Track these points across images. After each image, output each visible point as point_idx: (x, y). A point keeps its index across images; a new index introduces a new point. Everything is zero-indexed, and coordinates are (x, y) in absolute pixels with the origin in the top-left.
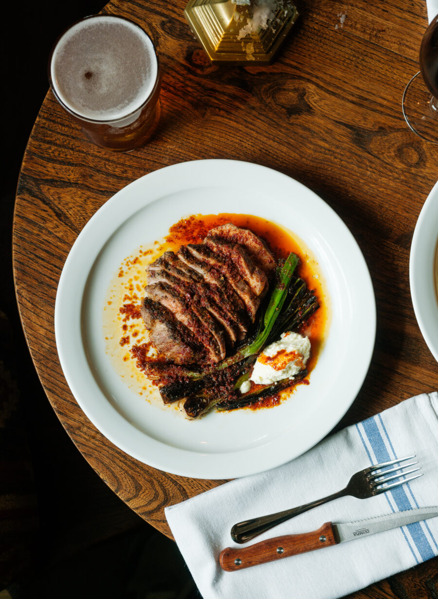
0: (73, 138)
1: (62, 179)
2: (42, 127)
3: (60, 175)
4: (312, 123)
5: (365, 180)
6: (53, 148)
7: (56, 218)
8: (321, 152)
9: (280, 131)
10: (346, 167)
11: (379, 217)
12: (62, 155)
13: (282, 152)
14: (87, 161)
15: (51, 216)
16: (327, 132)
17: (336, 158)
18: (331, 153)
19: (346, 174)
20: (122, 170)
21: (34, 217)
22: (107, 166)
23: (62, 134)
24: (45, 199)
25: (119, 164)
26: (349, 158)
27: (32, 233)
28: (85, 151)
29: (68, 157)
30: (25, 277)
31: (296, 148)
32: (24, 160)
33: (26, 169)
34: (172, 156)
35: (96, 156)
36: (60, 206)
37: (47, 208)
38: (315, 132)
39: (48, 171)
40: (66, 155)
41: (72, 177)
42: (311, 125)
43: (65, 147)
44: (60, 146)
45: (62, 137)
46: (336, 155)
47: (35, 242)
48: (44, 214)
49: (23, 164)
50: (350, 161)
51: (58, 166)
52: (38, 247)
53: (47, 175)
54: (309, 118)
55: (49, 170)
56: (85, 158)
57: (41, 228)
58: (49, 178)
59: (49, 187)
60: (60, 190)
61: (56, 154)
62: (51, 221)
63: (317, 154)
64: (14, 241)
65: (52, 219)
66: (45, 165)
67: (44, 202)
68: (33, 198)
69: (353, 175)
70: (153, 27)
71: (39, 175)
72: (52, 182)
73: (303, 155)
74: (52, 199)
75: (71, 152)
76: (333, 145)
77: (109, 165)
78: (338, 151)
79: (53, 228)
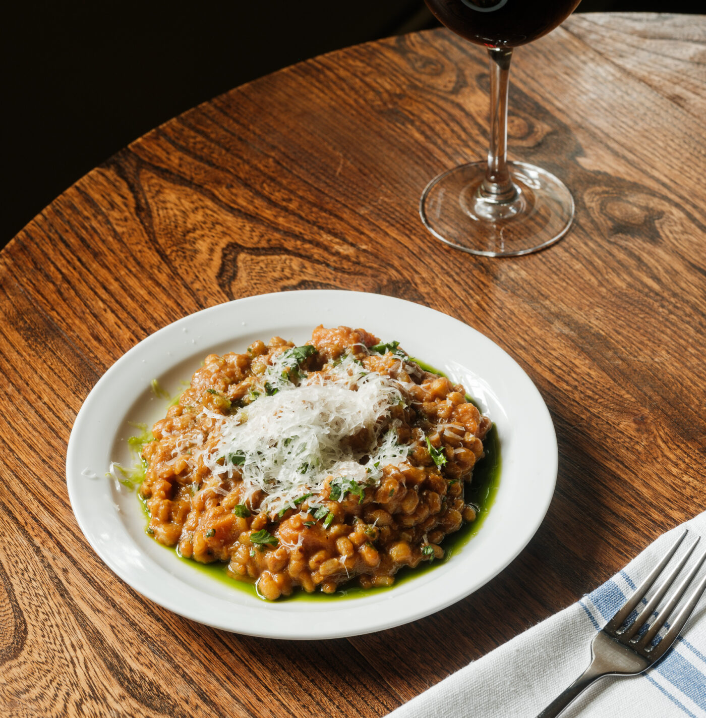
0: (240, 139)
1: (182, 175)
2: (204, 114)
3: (183, 170)
4: (650, 253)
5: (698, 350)
6: (199, 138)
7: (132, 210)
8: (639, 291)
9: (586, 244)
10: (673, 324)
11: (693, 406)
12: (205, 150)
13: (571, 268)
14: (238, 169)
15: (126, 205)
16: (667, 272)
17: (663, 307)
18: (659, 298)
19: (668, 331)
20: (286, 197)
21: (101, 198)
22: (265, 185)
23: (227, 131)
24: (136, 185)
25: (285, 188)
26: (686, 315)
27: (79, 213)
28: (245, 157)
29: (215, 155)
30: (20, 255)
31: (599, 272)
32: (145, 136)
33: (138, 146)
34: (380, 210)
35: (257, 169)
36: (150, 201)
37: (130, 196)
38: (646, 265)
39: (169, 159)
40: (213, 153)
41: (199, 178)
42: (645, 255)
43: (218, 143)
44: (212, 140)
45: (224, 133)
46: (666, 304)
47: (75, 223)
48: (118, 200)
49: (139, 140)
50: (688, 319)
51: (189, 159)
52: (72, 230)
53: (162, 162)
54: (648, 246)
55: (172, 158)
56: (238, 164)
57: (98, 212)
58: (164, 166)
59: (154, 175)
60: (165, 184)
61: (199, 146)
62: (121, 211)
63: (633, 291)
64: (44, 212)
65: (124, 208)
66: (169, 151)
67: (131, 188)
68: (118, 179)
69: (681, 337)
70: (464, 75)
71: (150, 158)
72: (165, 173)
73: (605, 283)
74: (146, 188)
75: (224, 152)
76: (669, 290)
77: (269, 185)
78: (673, 300)
79: (116, 219)
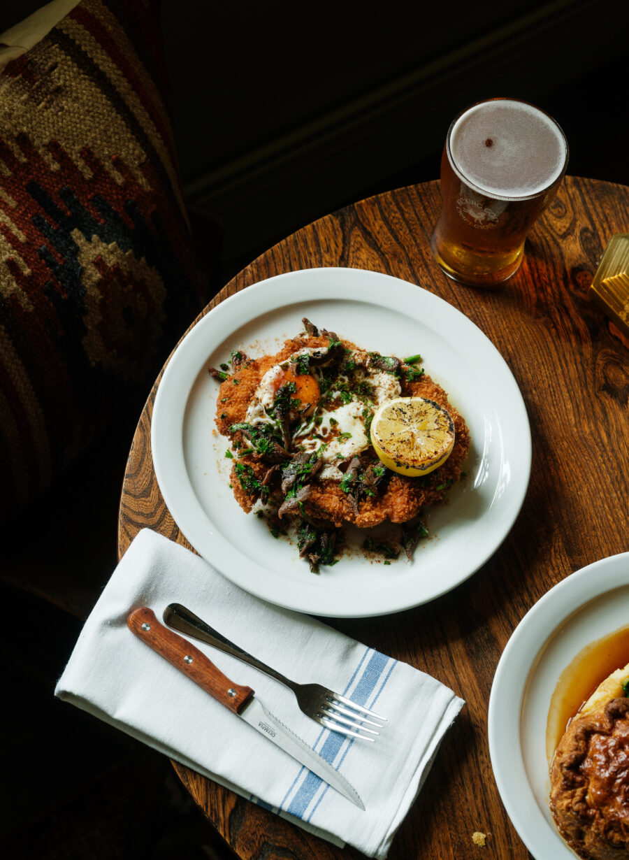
0: (421, 225)
1: (377, 241)
2: (408, 195)
3: (379, 237)
4: (614, 414)
5: (605, 496)
6: (398, 215)
7: (338, 258)
8: (595, 439)
9: (582, 391)
10: (601, 471)
11: (582, 534)
12: (397, 226)
13: (565, 406)
14: (410, 249)
15: (336, 253)
16: (617, 431)
17: (602, 456)
18: (603, 449)
19: (596, 476)
20: (429, 283)
21: (324, 241)
22: (420, 268)
23: (416, 214)
24: (347, 238)
25: (431, 277)
26: (612, 468)
27: (307, 248)
28: (418, 241)
29: (401, 232)
30: (263, 268)
31: (579, 415)
32: (367, 199)
33: (360, 206)
34: (477, 316)
35: (421, 254)
36: (351, 254)
37: (341, 245)
38: (608, 421)
39: (374, 225)
40: (401, 229)
41: (385, 247)
42: (611, 414)
43: (407, 223)
44: (404, 219)
45: (414, 216)
46: (605, 455)
47: (302, 255)
48: (333, 246)
49: (363, 201)
50: (611, 471)
51: (385, 229)
52: (299, 260)
53: (370, 226)
54: (616, 407)
55: (376, 225)
56: (412, 246)
57: (318, 252)
58: (369, 229)
59: (361, 235)
60: (365, 245)
61: (395, 221)
62: (331, 256)
63: (590, 438)
64: (288, 238)
65: (334, 254)
66: (377, 218)
67: (344, 239)
68: (340, 229)
69: (601, 483)
70: (575, 224)
71: (364, 219)
72: (367, 235)
73: (578, 426)
74: (352, 243)
75: (408, 231)
76: (612, 445)
77: (423, 270)
78: (610, 454)
79: (326, 261)
